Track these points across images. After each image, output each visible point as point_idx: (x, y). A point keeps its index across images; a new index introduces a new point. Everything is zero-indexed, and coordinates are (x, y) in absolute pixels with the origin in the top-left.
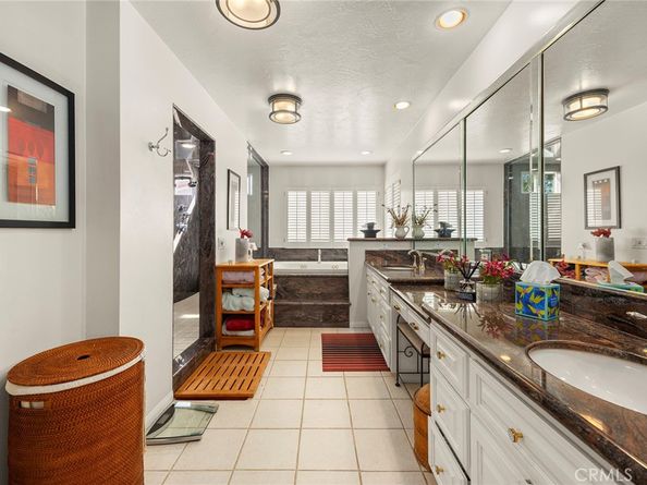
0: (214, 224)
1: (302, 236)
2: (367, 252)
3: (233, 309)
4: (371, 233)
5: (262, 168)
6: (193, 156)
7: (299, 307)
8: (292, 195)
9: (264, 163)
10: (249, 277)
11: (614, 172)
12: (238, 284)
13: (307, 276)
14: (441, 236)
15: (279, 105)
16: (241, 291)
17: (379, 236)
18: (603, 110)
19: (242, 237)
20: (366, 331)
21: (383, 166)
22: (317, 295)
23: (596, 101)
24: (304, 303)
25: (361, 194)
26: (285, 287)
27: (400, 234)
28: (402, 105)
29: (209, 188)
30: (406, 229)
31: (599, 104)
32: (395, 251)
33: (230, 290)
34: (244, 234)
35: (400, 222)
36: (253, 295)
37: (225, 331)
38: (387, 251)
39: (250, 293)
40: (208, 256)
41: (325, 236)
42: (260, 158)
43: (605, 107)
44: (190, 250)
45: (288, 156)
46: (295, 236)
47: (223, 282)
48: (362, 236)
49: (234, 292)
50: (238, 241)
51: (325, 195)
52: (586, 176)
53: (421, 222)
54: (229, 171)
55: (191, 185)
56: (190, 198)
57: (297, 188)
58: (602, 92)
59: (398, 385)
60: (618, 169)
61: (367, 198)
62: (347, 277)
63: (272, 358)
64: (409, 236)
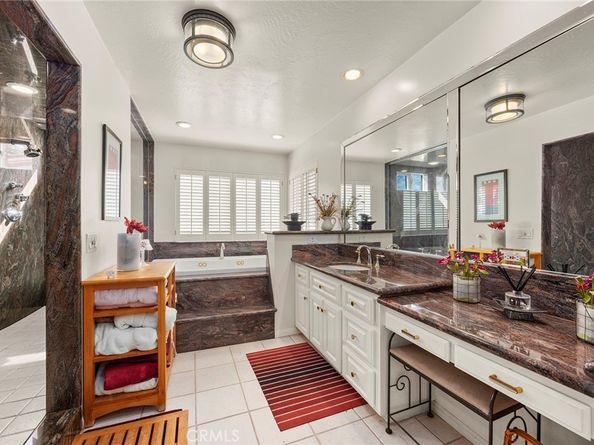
0: (78, 210)
1: (198, 228)
2: (295, 248)
3: (117, 351)
4: (294, 225)
5: (145, 142)
6: (35, 112)
7: (212, 322)
8: (185, 179)
9: (148, 135)
10: (147, 296)
11: (503, 173)
12: (125, 309)
13: (218, 279)
14: (362, 228)
15: (202, 29)
16: (131, 320)
17: (304, 228)
18: (520, 113)
19: (130, 230)
20: (298, 341)
21: (287, 156)
22: (231, 301)
23: (513, 105)
24: (219, 316)
25: (265, 183)
26: (189, 295)
27: (328, 226)
28: (353, 75)
29: (67, 147)
30: (332, 221)
31: (516, 108)
32: (324, 245)
33: (110, 320)
34: (132, 227)
35: (326, 213)
36: (154, 324)
37: (99, 390)
38: (316, 246)
39: (149, 321)
40: (65, 266)
41: (225, 227)
42: (145, 128)
43: (522, 111)
44: (28, 248)
45: (185, 130)
46: (189, 227)
47: (96, 309)
48: (285, 228)
49: (119, 322)
50: (122, 239)
51: (225, 182)
52: (475, 177)
53: (347, 214)
54: (104, 126)
55: (30, 153)
56: (28, 175)
57: (192, 171)
58: (520, 97)
59: (389, 431)
60: (506, 172)
61: (271, 188)
62: (267, 278)
63: (191, 422)
64: (337, 228)
